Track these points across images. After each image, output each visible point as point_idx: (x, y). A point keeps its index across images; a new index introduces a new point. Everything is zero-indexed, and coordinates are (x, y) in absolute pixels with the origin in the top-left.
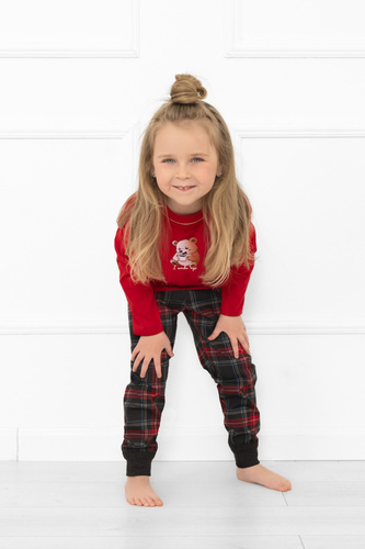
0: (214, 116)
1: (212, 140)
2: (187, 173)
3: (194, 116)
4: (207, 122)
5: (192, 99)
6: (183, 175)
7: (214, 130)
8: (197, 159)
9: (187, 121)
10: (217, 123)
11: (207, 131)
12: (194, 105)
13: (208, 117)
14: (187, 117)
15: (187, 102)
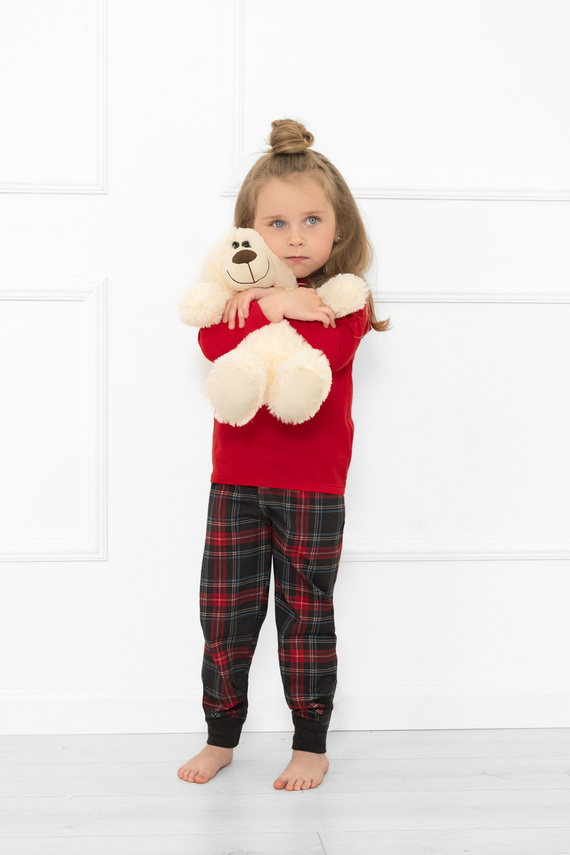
0: (325, 166)
1: (328, 196)
2: (302, 238)
3: (304, 167)
4: (320, 174)
5: (299, 147)
6: (297, 240)
7: (329, 184)
8: (314, 218)
9: (296, 174)
10: (331, 174)
11: (322, 185)
12: (302, 154)
13: (320, 167)
14: (296, 169)
15: (294, 151)
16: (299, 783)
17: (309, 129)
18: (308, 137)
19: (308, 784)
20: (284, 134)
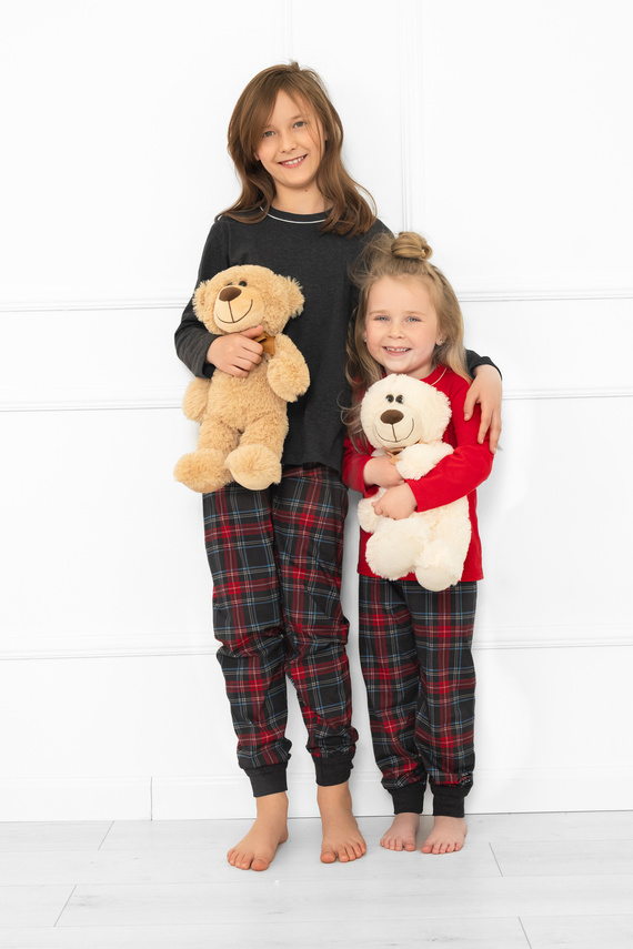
0: (436, 277)
1: (432, 301)
2: (401, 332)
3: (415, 272)
4: (429, 280)
5: (416, 253)
6: (396, 333)
7: (437, 290)
8: (413, 319)
9: (406, 275)
10: (441, 284)
11: (428, 288)
12: (416, 260)
13: (430, 275)
14: (406, 271)
15: (409, 256)
16: (445, 847)
17: (429, 244)
18: (427, 250)
19: (452, 847)
20: (405, 240)
